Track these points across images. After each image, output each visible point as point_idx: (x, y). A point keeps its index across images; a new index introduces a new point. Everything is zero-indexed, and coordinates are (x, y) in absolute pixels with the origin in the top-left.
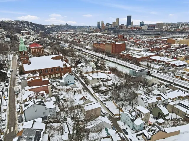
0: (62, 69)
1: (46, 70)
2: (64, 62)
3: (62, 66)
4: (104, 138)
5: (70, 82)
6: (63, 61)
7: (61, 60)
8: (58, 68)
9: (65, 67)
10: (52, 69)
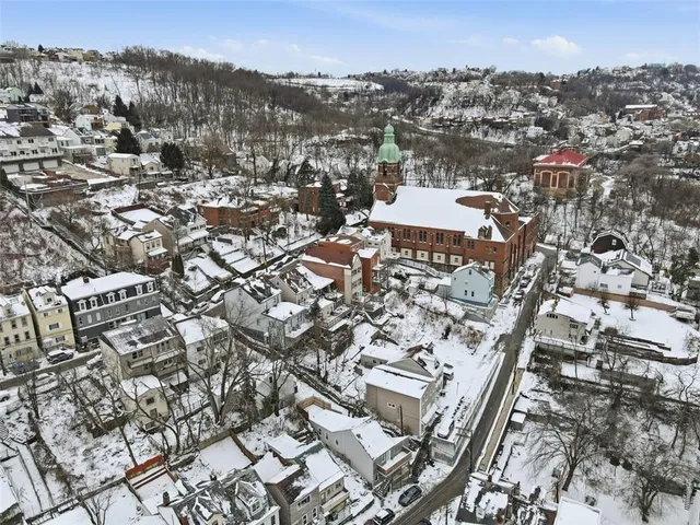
0: (471, 242)
1: (423, 233)
2: (490, 222)
3: (472, 234)
4: (276, 455)
5: (469, 294)
6: (487, 218)
7: (483, 211)
8: (459, 237)
9: (483, 238)
10: (440, 235)
